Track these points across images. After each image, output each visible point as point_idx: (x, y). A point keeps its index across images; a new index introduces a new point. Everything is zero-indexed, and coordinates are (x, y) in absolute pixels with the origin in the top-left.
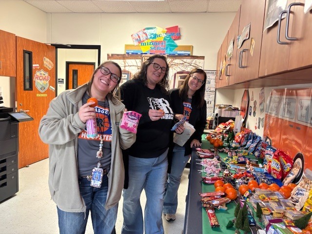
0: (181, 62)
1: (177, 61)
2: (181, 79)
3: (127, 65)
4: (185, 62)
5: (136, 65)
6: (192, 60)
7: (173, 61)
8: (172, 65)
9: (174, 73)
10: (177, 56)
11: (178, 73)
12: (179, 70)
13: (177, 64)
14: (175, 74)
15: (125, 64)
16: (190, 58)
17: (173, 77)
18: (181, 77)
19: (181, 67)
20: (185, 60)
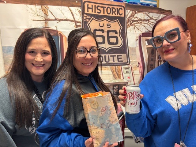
0: (146, 18)
1: (140, 15)
2: (149, 44)
3: (50, 16)
4: (151, 19)
5: (73, 19)
6: (159, 14)
7: (136, 15)
8: (134, 21)
9: (138, 35)
10: (139, 7)
11: (144, 35)
12: (144, 31)
13: (140, 21)
14: (140, 37)
15: (46, 14)
16: (157, 11)
17: (138, 42)
18: (149, 42)
19: (146, 25)
20: (151, 15)
